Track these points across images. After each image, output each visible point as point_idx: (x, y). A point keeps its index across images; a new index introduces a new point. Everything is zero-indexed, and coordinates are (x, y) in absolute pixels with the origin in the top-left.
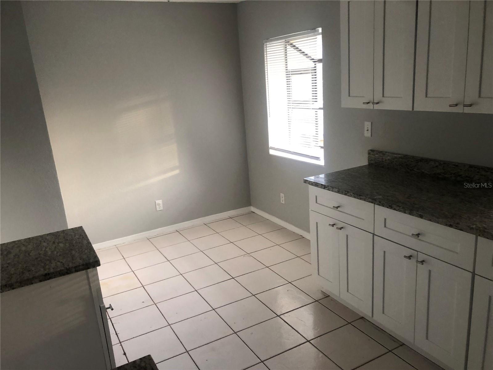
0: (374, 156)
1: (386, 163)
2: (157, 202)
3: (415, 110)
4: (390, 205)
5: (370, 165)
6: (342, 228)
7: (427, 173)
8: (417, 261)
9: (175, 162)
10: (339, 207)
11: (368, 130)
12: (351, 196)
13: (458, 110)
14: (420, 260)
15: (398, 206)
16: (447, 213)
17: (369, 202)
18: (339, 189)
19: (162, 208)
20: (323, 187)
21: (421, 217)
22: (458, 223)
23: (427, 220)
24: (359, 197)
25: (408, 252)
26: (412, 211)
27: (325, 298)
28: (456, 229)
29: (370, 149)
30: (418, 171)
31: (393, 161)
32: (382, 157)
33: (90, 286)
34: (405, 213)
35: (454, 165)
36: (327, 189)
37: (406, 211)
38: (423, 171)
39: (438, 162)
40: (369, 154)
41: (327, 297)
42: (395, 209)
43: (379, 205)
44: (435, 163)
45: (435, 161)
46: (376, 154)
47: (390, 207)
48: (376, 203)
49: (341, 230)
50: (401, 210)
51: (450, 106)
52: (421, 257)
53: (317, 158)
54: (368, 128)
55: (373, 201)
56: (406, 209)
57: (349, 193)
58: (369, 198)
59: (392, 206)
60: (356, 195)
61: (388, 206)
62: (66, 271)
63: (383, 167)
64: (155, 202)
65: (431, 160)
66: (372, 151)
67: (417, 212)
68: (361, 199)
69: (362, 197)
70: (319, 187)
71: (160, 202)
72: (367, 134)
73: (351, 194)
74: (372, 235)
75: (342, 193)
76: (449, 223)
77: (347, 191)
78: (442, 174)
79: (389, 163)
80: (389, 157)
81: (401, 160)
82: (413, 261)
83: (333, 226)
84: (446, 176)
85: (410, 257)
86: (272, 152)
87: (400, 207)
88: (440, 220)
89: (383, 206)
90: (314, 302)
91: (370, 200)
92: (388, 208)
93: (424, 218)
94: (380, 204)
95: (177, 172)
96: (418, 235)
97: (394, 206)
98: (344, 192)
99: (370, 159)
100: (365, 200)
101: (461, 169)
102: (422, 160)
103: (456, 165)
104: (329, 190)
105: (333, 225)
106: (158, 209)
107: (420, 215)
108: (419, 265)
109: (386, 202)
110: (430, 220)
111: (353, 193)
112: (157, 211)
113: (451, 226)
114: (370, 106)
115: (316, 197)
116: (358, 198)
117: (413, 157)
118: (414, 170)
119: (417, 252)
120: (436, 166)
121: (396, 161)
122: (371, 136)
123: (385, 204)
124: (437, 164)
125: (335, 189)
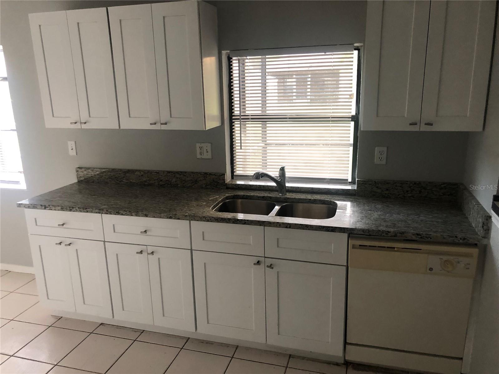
0: (83, 173)
1: (96, 178)
3: (121, 128)
4: (117, 211)
5: (80, 182)
6: (71, 244)
7: (135, 182)
8: (148, 253)
10: (64, 224)
11: (72, 149)
12: (77, 210)
13: (157, 127)
14: (150, 251)
15: (125, 211)
16: (164, 209)
17: (96, 213)
18: (62, 206)
20: (43, 207)
21: (146, 216)
22: (175, 215)
23: (152, 217)
24: (85, 210)
25: (139, 249)
26: (138, 213)
27: (58, 320)
28: (175, 219)
29: (78, 167)
30: (127, 181)
31: (103, 176)
32: (91, 173)
34: (132, 215)
35: (156, 173)
36: (48, 208)
37: (133, 214)
38: (131, 181)
39: (143, 171)
40: (77, 171)
41: (60, 319)
42: (122, 215)
43: (107, 214)
44: (140, 173)
45: (139, 171)
46: (84, 171)
47: (118, 213)
48: (104, 212)
49: (70, 245)
50: (128, 213)
51: (151, 124)
52: (150, 250)
53: (17, 183)
54: (72, 147)
55: (100, 211)
56: (132, 212)
57: (74, 208)
58: (96, 209)
59: (119, 212)
60: (82, 209)
61: (115, 213)
63: (93, 182)
65: (137, 170)
66: (80, 168)
67: (142, 213)
68: (87, 212)
69: (88, 210)
70: (38, 208)
72: (73, 153)
73: (76, 209)
74: (103, 242)
75: (67, 210)
76: (169, 216)
77: (71, 206)
78: (147, 181)
79: (99, 178)
80: (98, 173)
81: (109, 173)
82: (145, 254)
83: (60, 245)
84: (151, 182)
85: (141, 252)
87: (126, 211)
88: (162, 215)
89: (111, 214)
90: (47, 328)
91: (97, 211)
92: (115, 214)
93: (149, 216)
94: (107, 212)
96: (145, 231)
97: (121, 212)
98: (68, 208)
99: (79, 177)
100: (92, 212)
101: (162, 176)
102: (129, 171)
103: (158, 172)
104: (51, 210)
105: (60, 243)
107: (145, 214)
108: (150, 256)
109: (113, 210)
110: (154, 217)
111: (79, 208)
113: (171, 218)
114: (78, 126)
115: (35, 219)
116: (84, 212)
117: (121, 170)
118: (123, 181)
119: (146, 246)
120: (142, 175)
121: (105, 175)
122: (77, 155)
123: (112, 212)
124: (142, 173)
125: (57, 208)
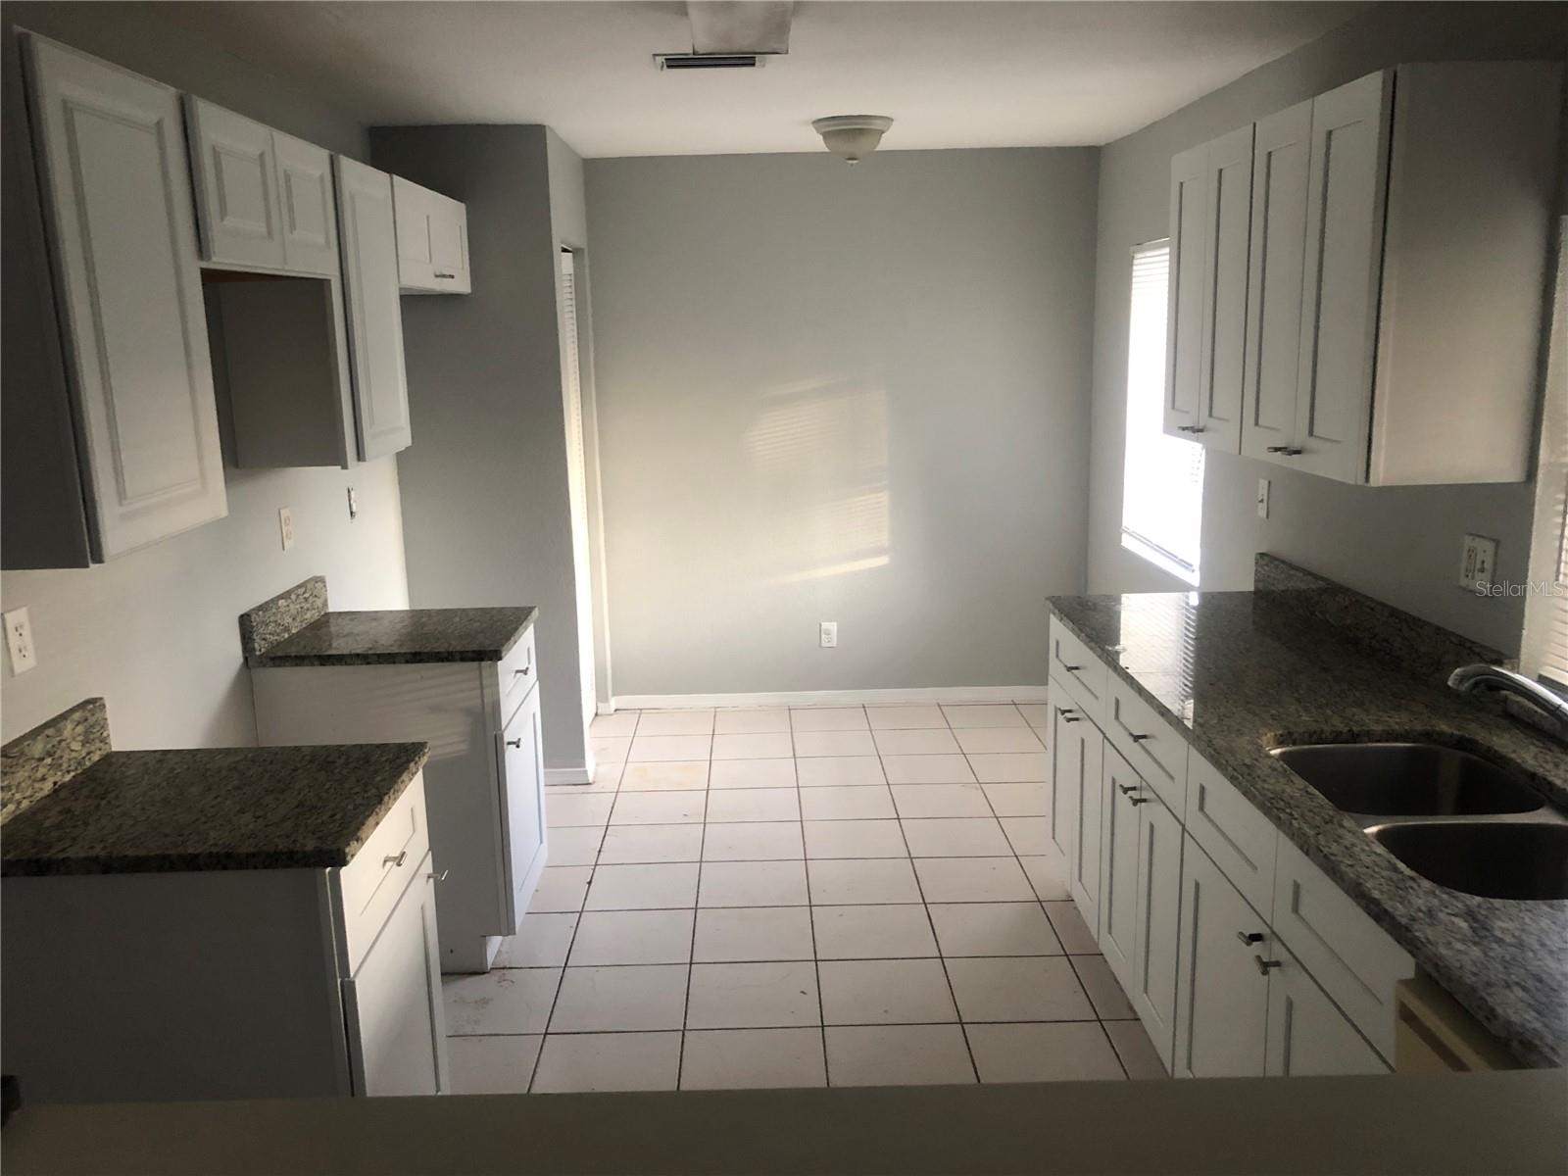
0: (1263, 569)
2: (825, 625)
5: (1256, 592)
9: (884, 539)
11: (1262, 501)
19: (834, 644)
29: (1261, 551)
30: (1321, 617)
32: (1274, 574)
33: (483, 700)
35: (1369, 607)
38: (1328, 618)
40: (1258, 562)
44: (1343, 598)
46: (1268, 564)
53: (1187, 566)
62: (446, 655)
64: (820, 625)
66: (1262, 555)
71: (832, 627)
72: (1262, 511)
78: (1353, 629)
80: (1283, 576)
84: (1359, 634)
86: (1127, 542)
95: (883, 561)
99: (1257, 579)
103: (1372, 607)
106: (824, 644)
112: (820, 646)
118: (1316, 613)
120: (1346, 607)
122: (1268, 517)
124: (1347, 601)
